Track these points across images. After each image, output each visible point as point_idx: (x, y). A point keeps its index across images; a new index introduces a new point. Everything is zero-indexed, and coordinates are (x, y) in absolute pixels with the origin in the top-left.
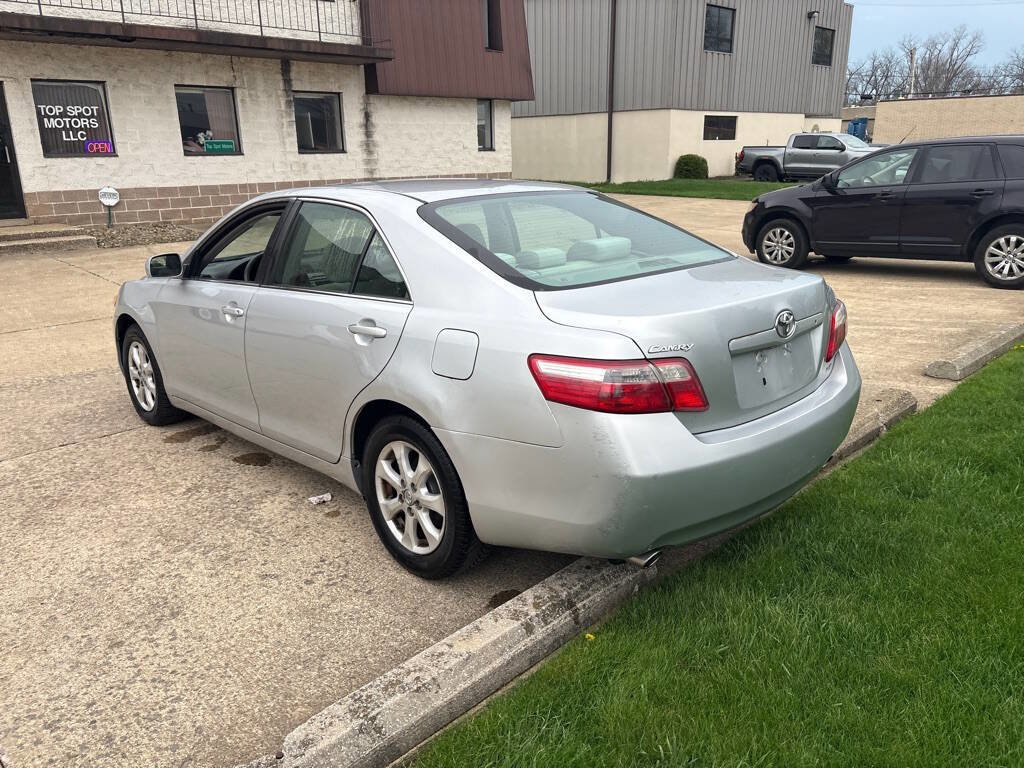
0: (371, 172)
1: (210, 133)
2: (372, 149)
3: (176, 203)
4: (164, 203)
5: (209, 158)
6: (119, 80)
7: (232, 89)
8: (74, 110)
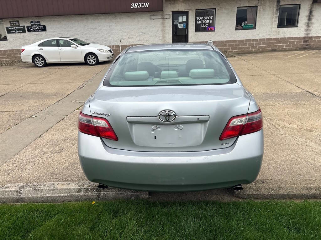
0: (307, 34)
1: (246, 22)
2: (310, 25)
3: (229, 45)
4: (226, 46)
5: (243, 31)
6: (220, 7)
7: (257, 6)
8: (206, 18)
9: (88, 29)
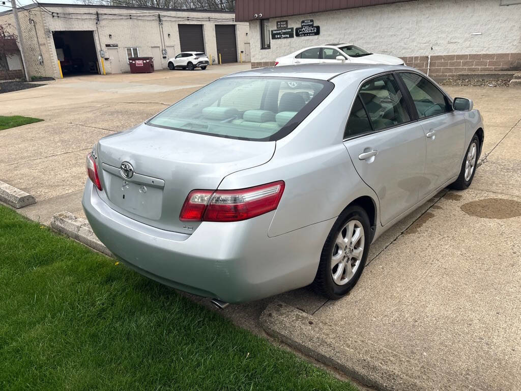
9: (380, 28)
